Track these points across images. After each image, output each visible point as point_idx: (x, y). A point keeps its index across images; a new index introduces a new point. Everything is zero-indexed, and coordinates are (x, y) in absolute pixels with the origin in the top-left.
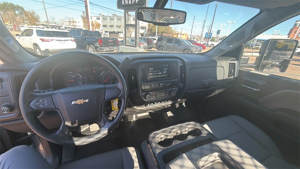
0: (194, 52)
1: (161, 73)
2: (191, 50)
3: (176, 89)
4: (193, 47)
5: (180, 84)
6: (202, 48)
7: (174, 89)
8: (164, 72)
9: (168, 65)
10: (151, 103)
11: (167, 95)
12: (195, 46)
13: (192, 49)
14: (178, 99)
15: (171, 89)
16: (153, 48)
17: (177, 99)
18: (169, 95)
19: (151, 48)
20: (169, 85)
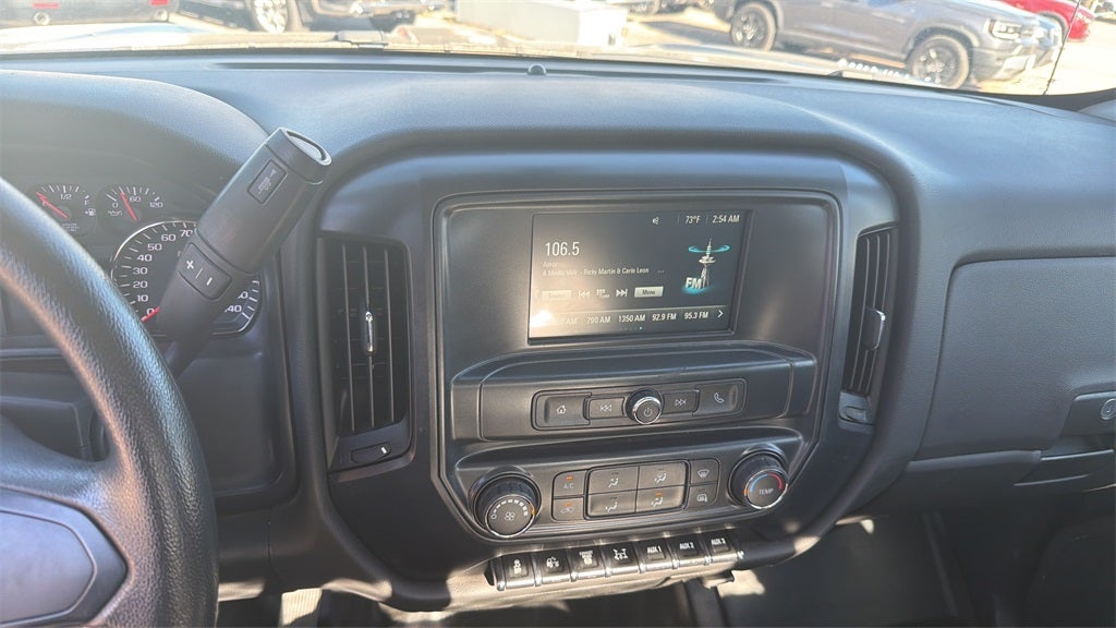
0: (995, 55)
1: (658, 291)
2: (975, 42)
3: (789, 449)
4: (993, 21)
5: (846, 399)
6: (1057, 30)
7: (772, 445)
8: (694, 284)
9: (735, 219)
10: (541, 558)
11: (703, 498)
12: (1005, 14)
13: (979, 37)
14: (804, 532)
15: (747, 447)
16: (696, 6)
17: (792, 527)
18: (717, 501)
19: (681, 8)
20: (731, 407)
